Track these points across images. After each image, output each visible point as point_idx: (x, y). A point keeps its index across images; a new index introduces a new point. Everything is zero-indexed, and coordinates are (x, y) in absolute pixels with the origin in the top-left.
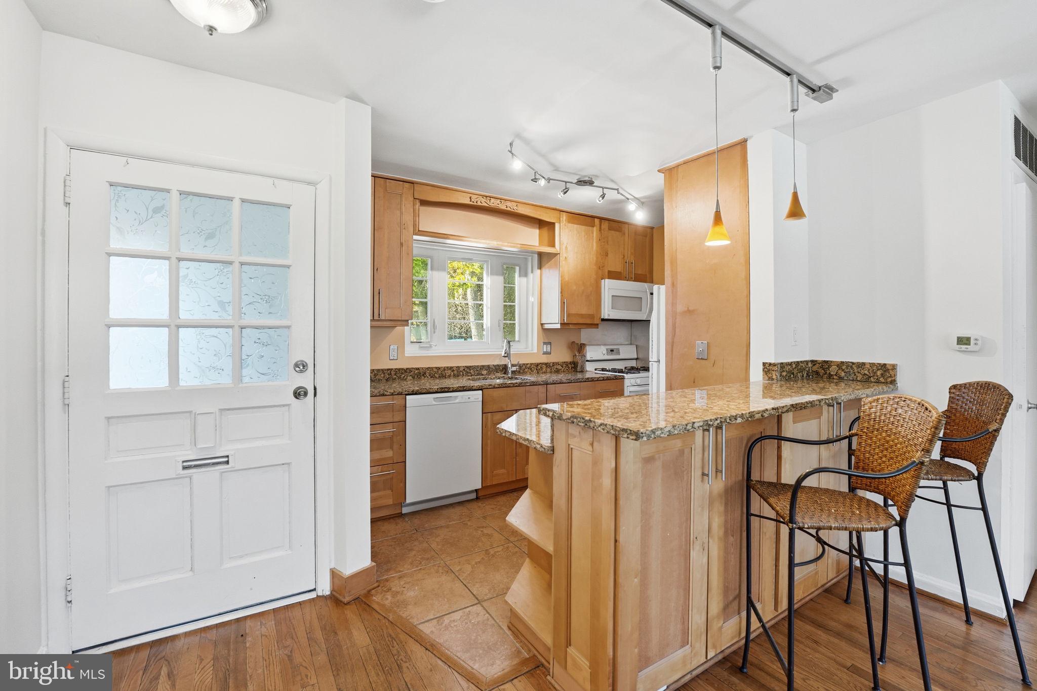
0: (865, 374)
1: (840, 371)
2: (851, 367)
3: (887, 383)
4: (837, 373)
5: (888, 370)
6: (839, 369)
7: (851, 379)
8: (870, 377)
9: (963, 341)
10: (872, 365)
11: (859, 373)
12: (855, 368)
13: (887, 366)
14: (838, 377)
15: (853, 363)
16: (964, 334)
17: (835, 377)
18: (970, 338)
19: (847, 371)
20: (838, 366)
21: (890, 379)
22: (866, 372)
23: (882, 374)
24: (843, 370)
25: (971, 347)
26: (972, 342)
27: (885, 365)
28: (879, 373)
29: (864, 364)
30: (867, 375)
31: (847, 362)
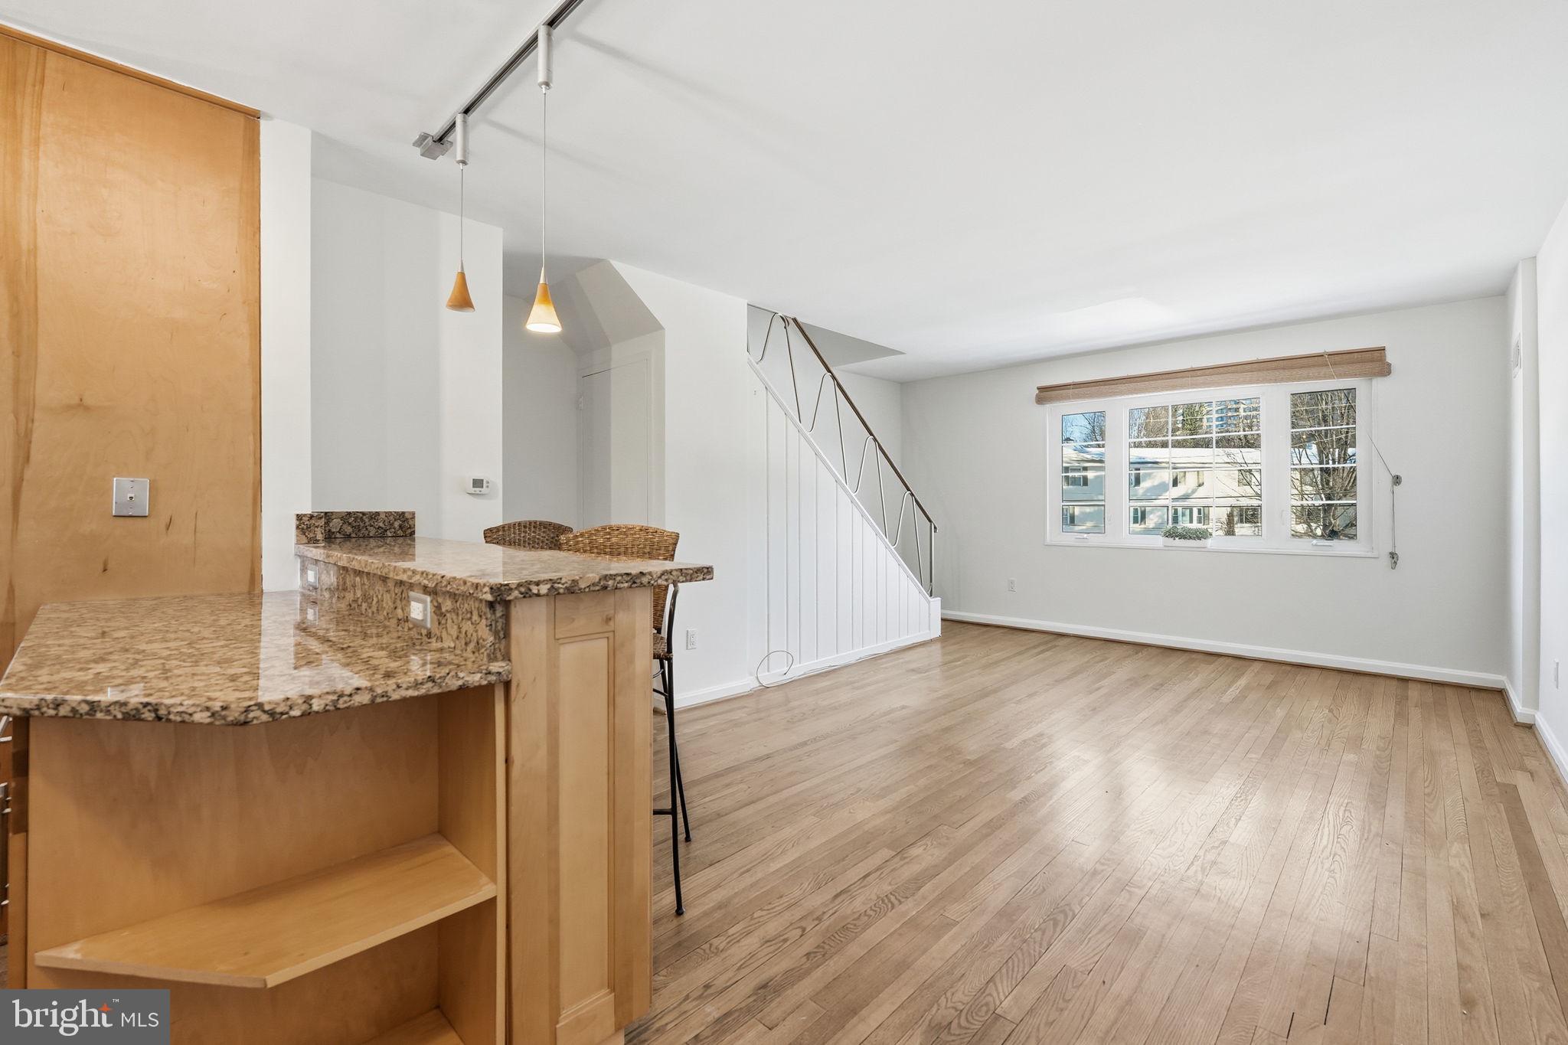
0: (379, 527)
1: (345, 526)
2: (361, 518)
3: (406, 536)
4: (340, 529)
5: (407, 519)
6: (345, 523)
7: (361, 535)
8: (386, 531)
9: (478, 483)
10: (388, 514)
11: (371, 526)
12: (367, 520)
13: (406, 515)
14: (344, 535)
15: (364, 514)
16: (478, 476)
17: (338, 535)
18: (482, 480)
19: (355, 524)
20: (342, 518)
21: (409, 531)
22: (381, 525)
23: (400, 526)
24: (350, 524)
25: (484, 490)
26: (485, 484)
27: (403, 513)
28: (397, 524)
29: (378, 514)
30: (382, 528)
31: (355, 513)
